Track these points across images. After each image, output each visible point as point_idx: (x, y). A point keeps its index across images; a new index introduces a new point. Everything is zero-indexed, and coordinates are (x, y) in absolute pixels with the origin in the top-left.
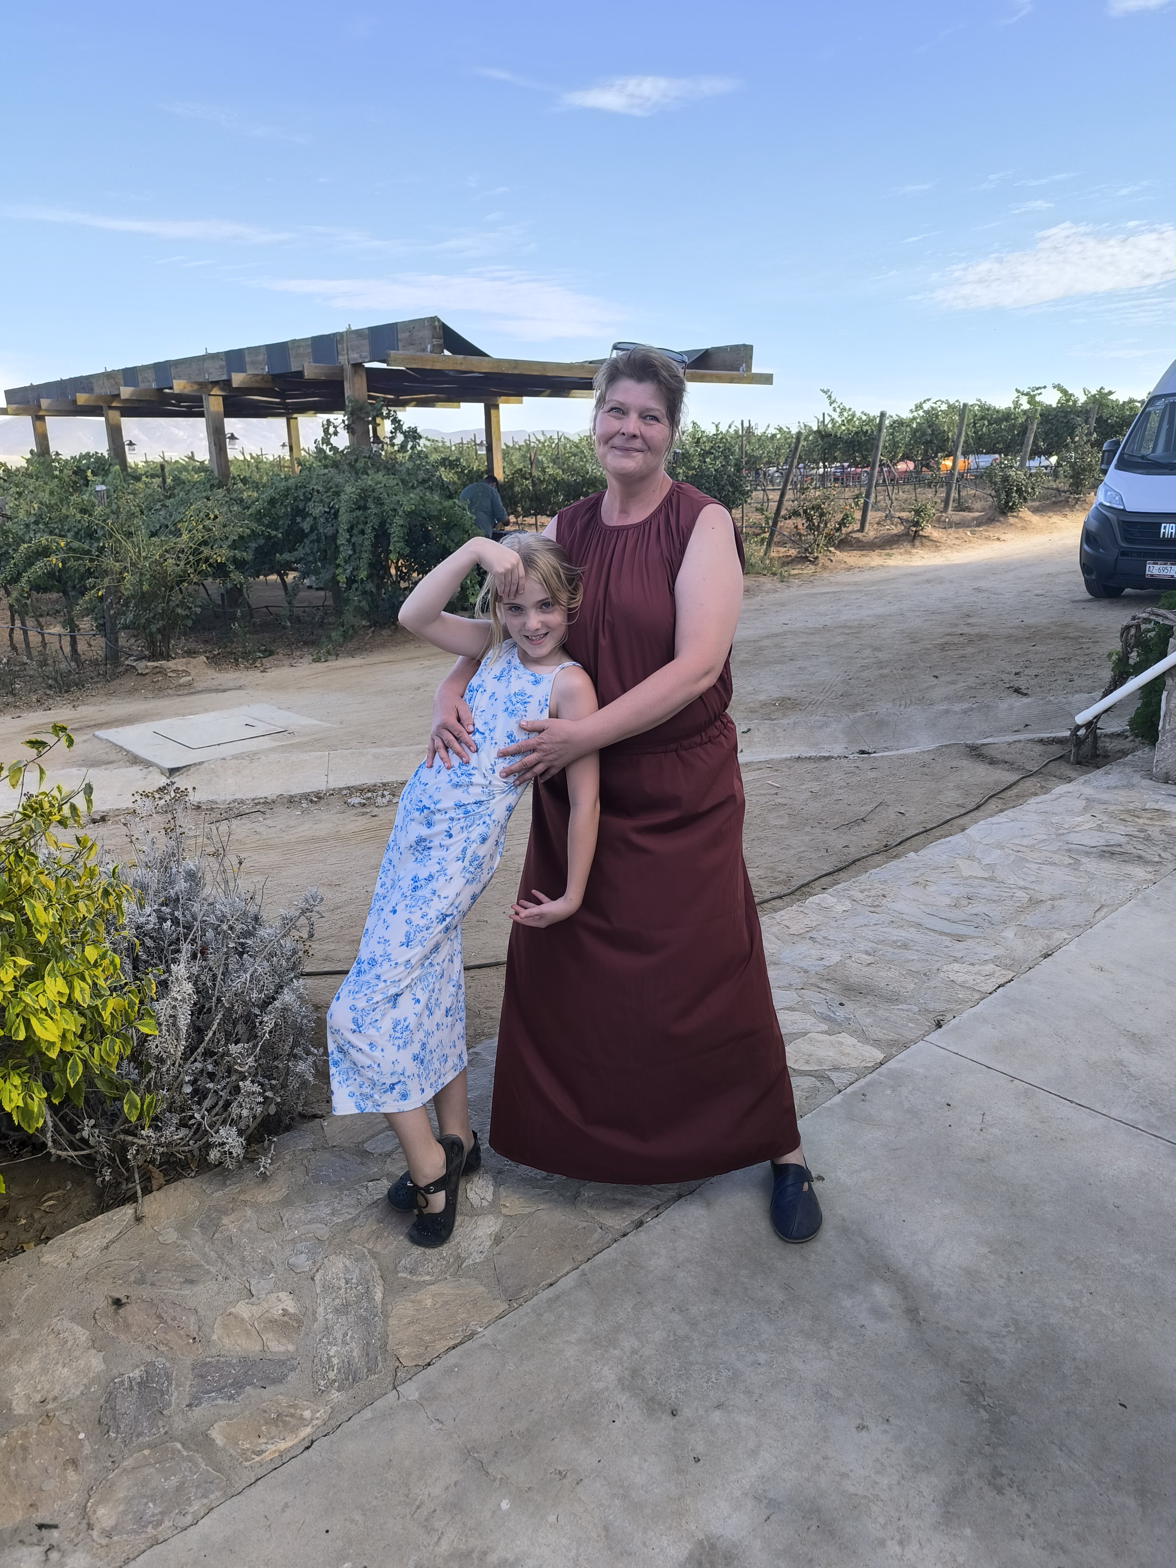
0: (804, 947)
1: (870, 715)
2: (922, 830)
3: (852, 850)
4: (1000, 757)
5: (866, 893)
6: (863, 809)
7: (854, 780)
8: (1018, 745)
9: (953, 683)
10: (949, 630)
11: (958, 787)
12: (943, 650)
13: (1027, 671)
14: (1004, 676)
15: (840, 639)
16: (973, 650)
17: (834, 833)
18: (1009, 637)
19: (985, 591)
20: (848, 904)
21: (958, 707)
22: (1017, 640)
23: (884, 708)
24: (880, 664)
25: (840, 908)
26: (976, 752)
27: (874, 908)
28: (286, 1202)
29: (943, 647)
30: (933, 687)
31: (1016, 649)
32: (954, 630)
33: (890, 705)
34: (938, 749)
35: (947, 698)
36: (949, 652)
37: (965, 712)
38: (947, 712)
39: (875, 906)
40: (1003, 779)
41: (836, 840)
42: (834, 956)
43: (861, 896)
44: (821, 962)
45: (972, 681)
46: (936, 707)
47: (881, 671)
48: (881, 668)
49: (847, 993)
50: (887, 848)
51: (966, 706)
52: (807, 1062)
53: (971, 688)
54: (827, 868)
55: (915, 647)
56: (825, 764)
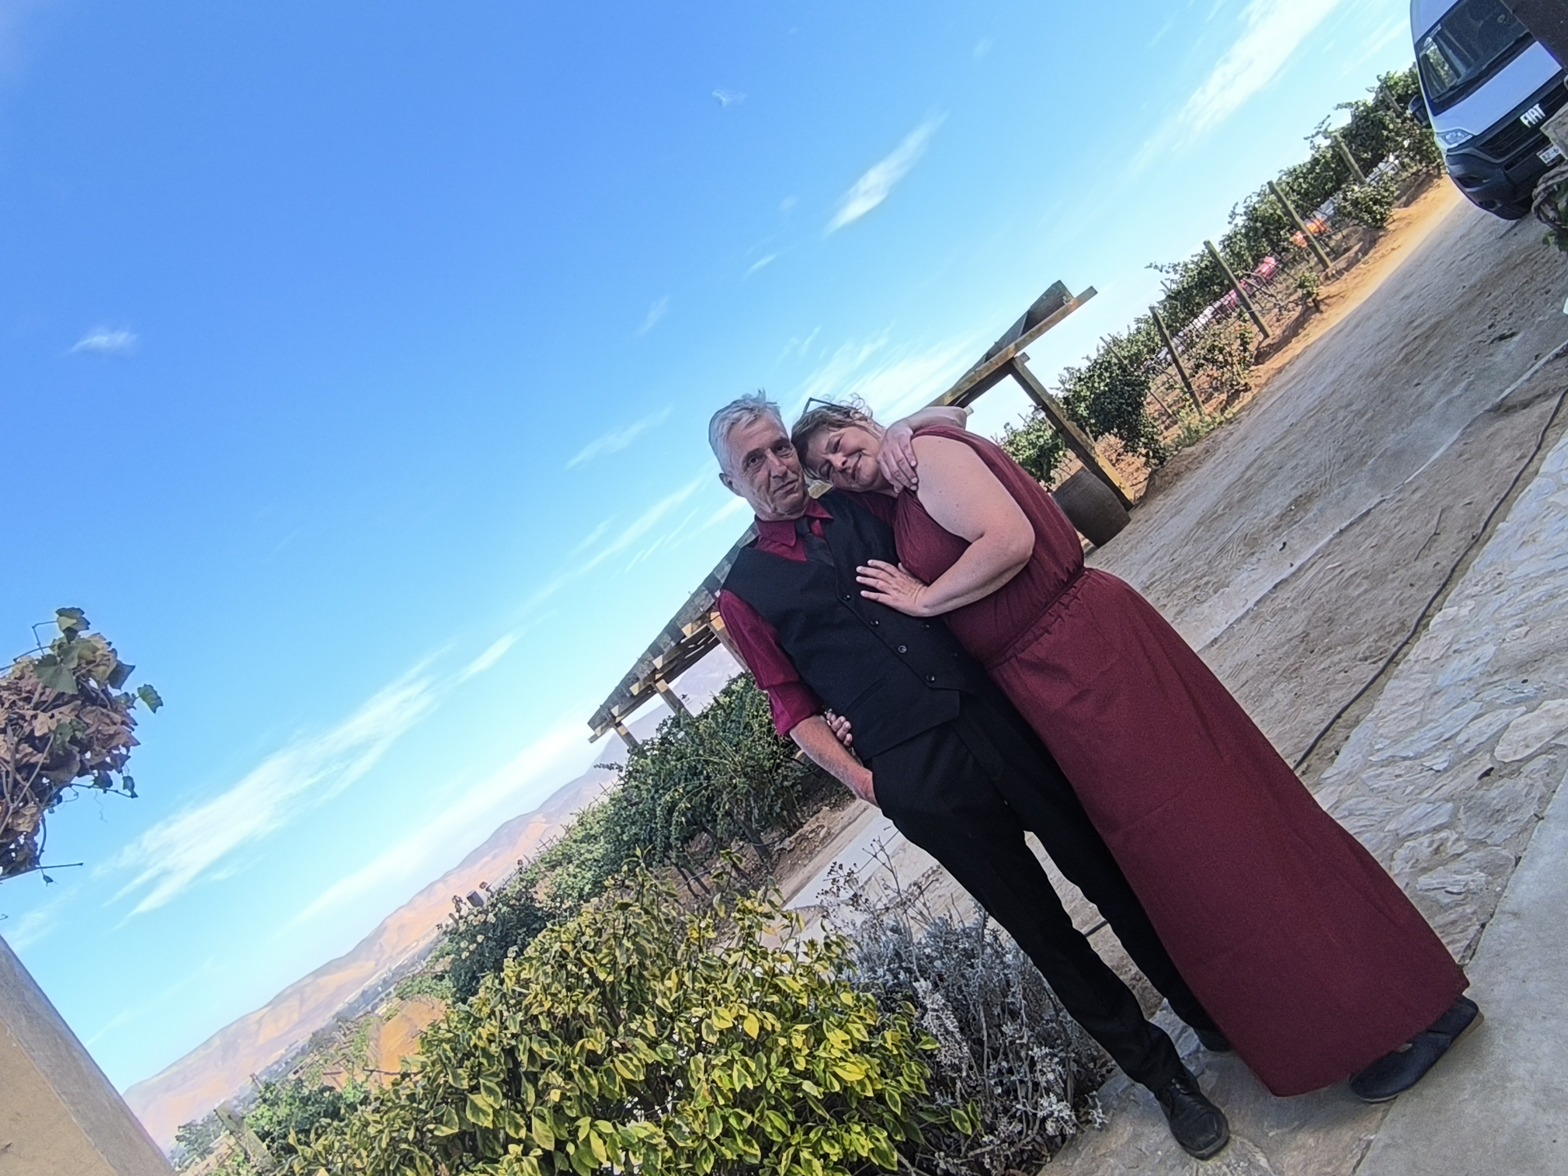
0: (1455, 663)
1: (1381, 456)
2: (1497, 502)
3: (1444, 563)
4: (1529, 396)
5: (1481, 583)
6: (1429, 526)
7: (1404, 512)
8: (1538, 375)
9: (1436, 377)
10: (1402, 345)
11: (1506, 447)
12: (1407, 362)
13: (1498, 318)
14: (1479, 338)
15: (1311, 423)
16: (1435, 341)
17: (1417, 563)
18: (1461, 308)
19: (1412, 293)
20: (1471, 603)
21: (1456, 391)
22: (1470, 304)
23: (1390, 441)
24: (1360, 414)
25: (1465, 611)
26: (1503, 409)
27: (1498, 589)
28: (1136, 1136)
29: (1406, 360)
30: (1422, 392)
31: (1474, 311)
32: (1406, 341)
33: (1393, 436)
34: (1462, 434)
35: (1442, 392)
36: (1415, 359)
37: (1466, 389)
38: (1450, 402)
39: (1498, 587)
40: (1544, 409)
41: (1425, 566)
42: (1489, 650)
43: (1478, 588)
44: (1480, 662)
45: (1452, 364)
46: (1438, 405)
47: (1366, 417)
48: (1363, 415)
49: (1523, 669)
50: (1476, 539)
51: (1463, 384)
52: (1527, 746)
53: (1455, 369)
54: (1432, 592)
55: (1381, 379)
56: (1368, 519)
